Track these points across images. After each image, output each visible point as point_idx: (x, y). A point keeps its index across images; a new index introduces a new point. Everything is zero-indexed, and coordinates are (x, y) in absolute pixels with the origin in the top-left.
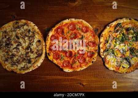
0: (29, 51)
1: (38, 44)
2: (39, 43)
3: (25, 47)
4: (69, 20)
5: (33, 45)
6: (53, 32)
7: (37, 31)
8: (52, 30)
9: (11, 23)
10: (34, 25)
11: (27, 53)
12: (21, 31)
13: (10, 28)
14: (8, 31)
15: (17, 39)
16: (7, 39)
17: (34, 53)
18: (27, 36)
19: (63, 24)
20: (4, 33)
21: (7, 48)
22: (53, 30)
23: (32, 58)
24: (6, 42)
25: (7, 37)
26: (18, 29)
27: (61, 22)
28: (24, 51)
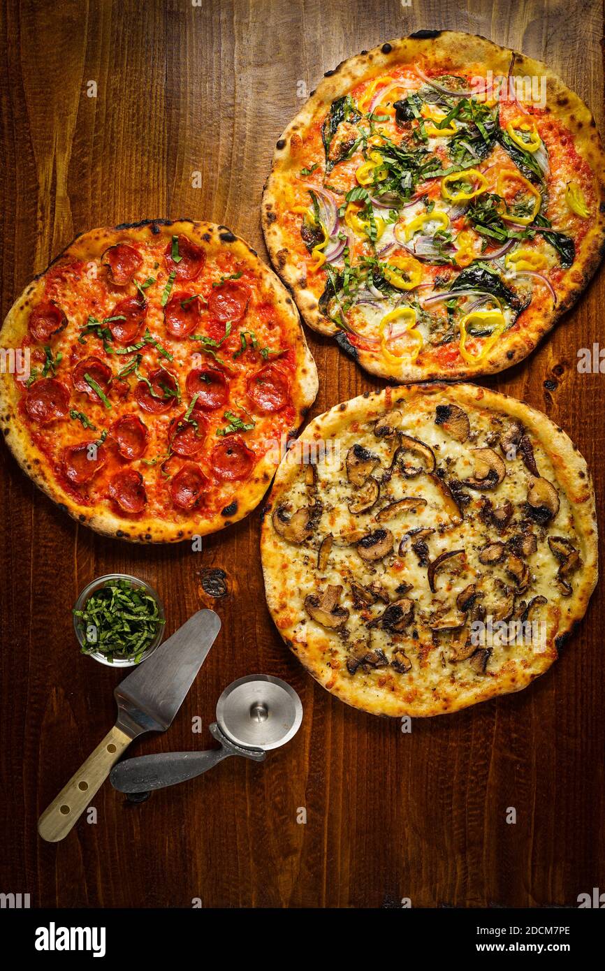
0: (476, 495)
1: (454, 426)
2: (453, 418)
3: (445, 517)
4: (7, 431)
5: (448, 461)
6: (98, 509)
7: (381, 409)
8: (83, 517)
9: (267, 546)
10: (335, 408)
11: (487, 513)
12: (343, 507)
13: (299, 566)
14: (309, 586)
15: (381, 549)
16: (357, 608)
17: (499, 469)
18: (386, 480)
19: (37, 461)
20: (315, 614)
21: (410, 630)
22: (84, 510)
23: (529, 495)
24: (371, 625)
25: (347, 604)
26: (325, 519)
27: (29, 473)
28: (466, 525)
